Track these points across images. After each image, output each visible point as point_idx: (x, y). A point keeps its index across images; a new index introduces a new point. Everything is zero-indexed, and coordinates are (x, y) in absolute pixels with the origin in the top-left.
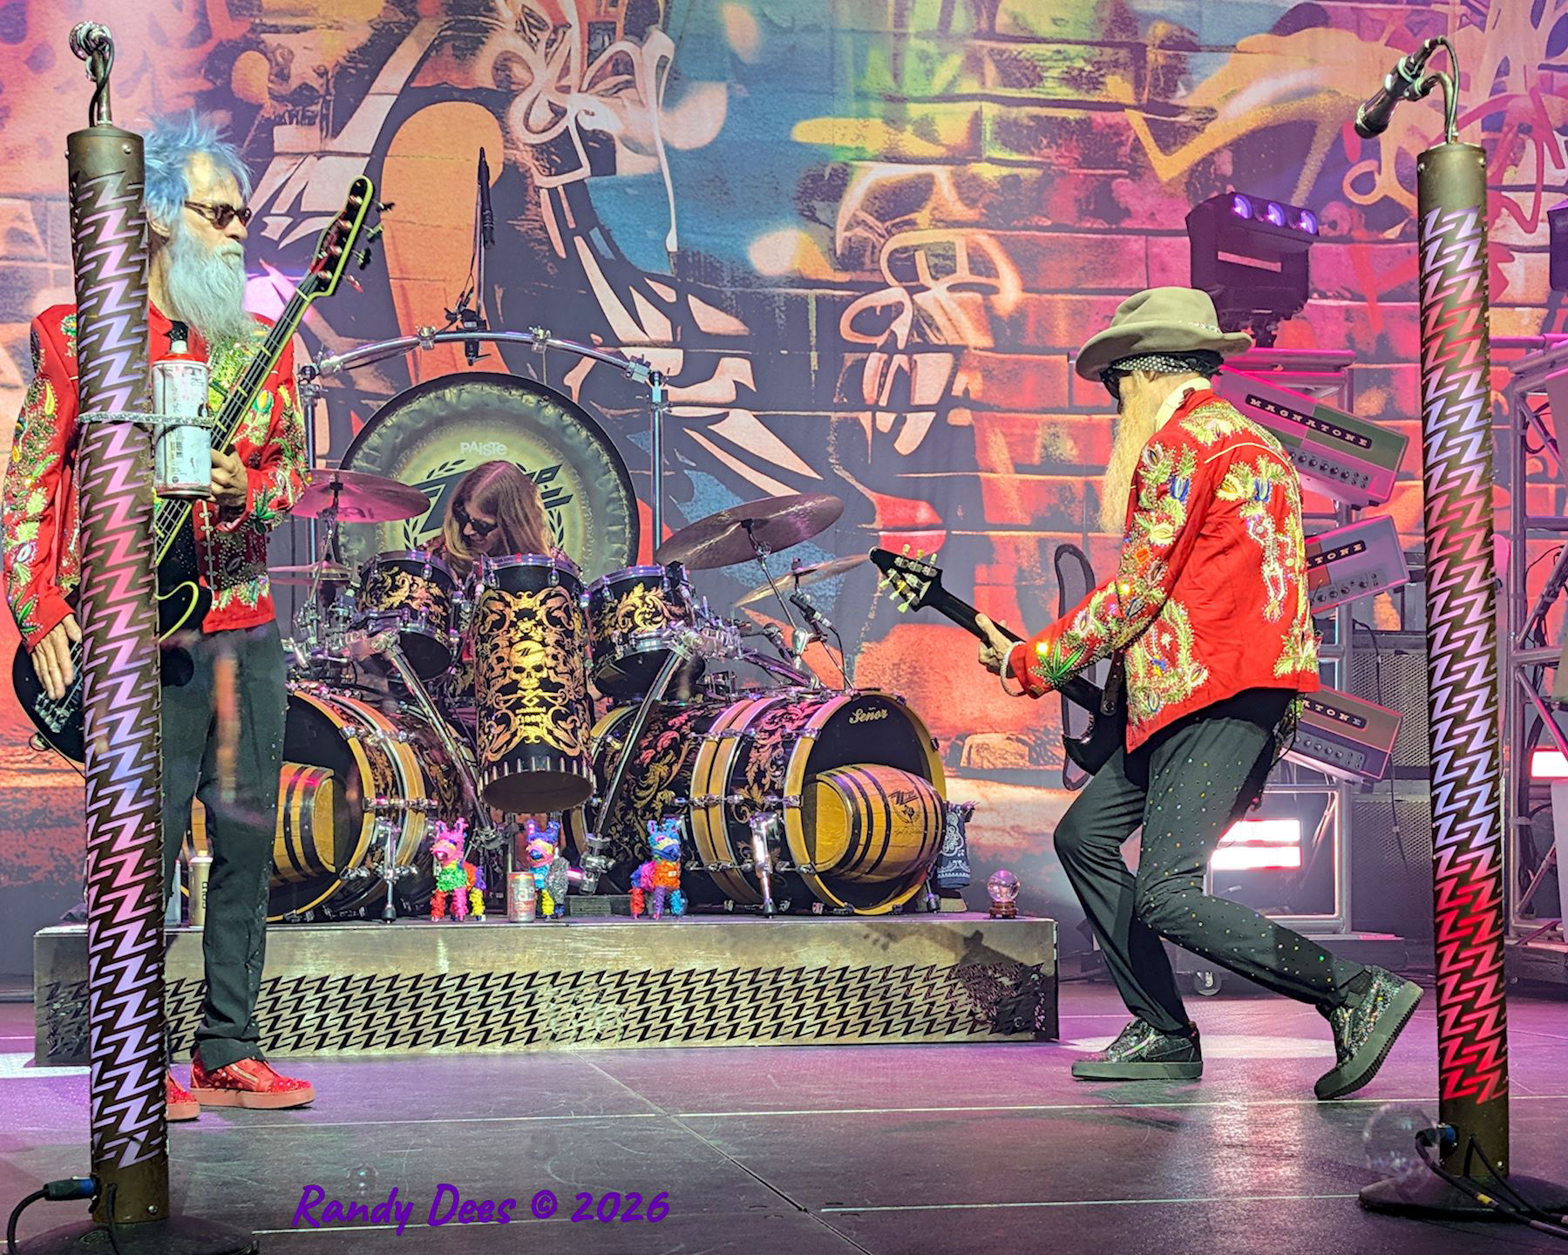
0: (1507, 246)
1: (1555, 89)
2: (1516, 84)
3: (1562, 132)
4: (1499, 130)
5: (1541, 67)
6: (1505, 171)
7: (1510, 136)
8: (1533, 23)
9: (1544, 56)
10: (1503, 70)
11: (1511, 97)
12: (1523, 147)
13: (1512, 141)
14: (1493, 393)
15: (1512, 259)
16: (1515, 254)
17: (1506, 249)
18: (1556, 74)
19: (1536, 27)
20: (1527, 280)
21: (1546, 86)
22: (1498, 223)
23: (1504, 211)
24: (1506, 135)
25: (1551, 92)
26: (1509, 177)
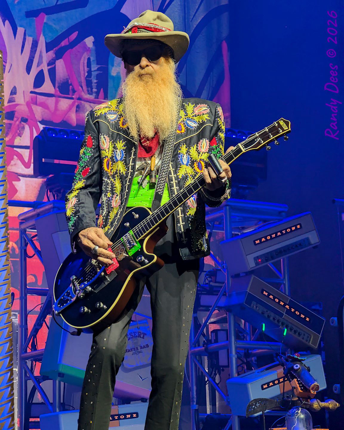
0: (17, 173)
1: (38, 103)
2: (20, 99)
3: (42, 122)
4: (13, 120)
5: (31, 92)
6: (15, 138)
7: (17, 123)
8: (27, 72)
9: (32, 87)
10: (14, 92)
11: (17, 105)
12: (23, 128)
13: (18, 125)
14: (11, 243)
15: (19, 180)
16: (21, 178)
17: (17, 175)
18: (38, 96)
19: (29, 74)
20: (26, 190)
21: (34, 102)
22: (13, 162)
23: (15, 157)
24: (16, 122)
25: (36, 104)
26: (18, 141)
